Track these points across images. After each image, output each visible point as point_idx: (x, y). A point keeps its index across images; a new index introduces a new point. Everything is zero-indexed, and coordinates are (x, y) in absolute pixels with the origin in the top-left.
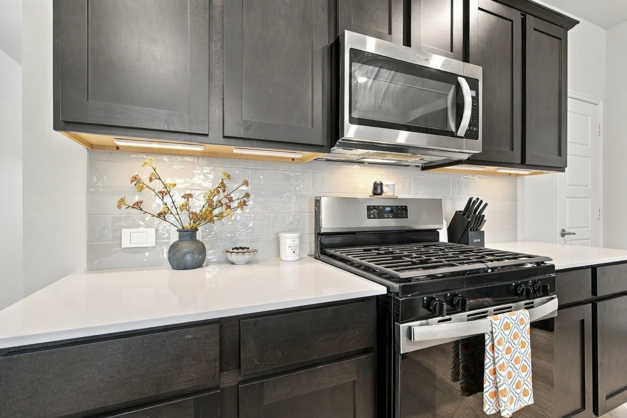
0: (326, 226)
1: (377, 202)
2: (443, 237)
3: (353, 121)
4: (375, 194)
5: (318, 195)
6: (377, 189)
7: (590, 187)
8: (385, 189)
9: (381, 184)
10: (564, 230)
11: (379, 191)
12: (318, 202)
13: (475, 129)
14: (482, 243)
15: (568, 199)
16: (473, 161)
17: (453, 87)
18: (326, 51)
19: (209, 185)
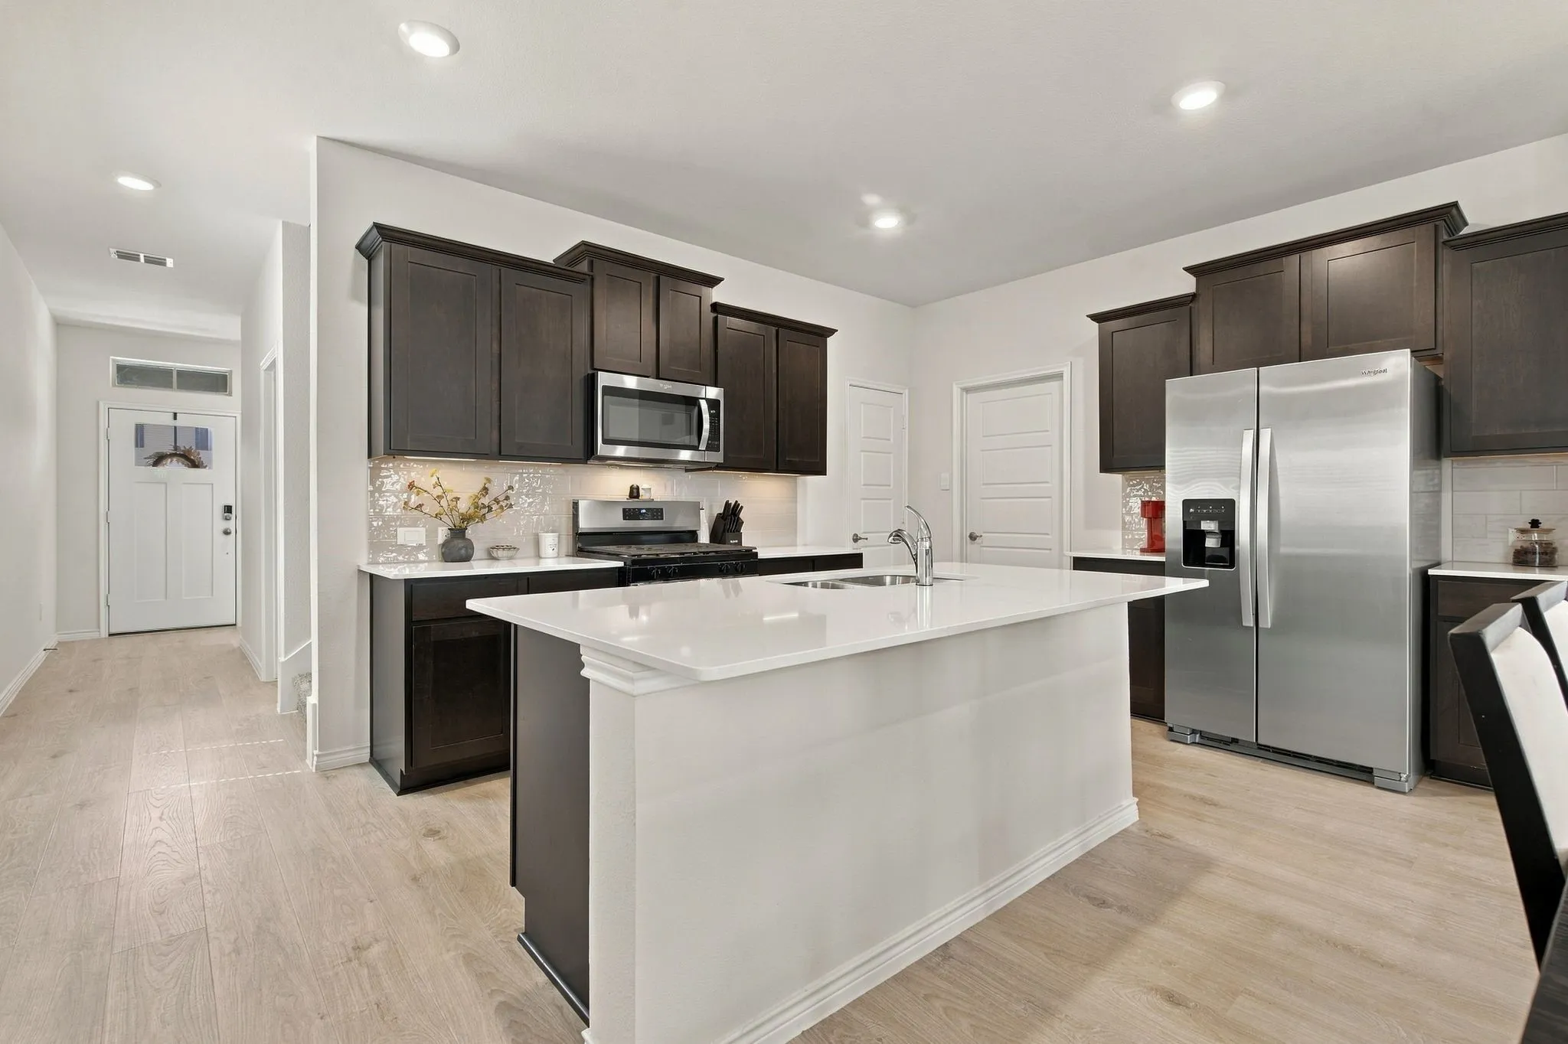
0: (584, 525)
1: (634, 504)
2: (704, 537)
3: (605, 442)
4: (631, 496)
5: (576, 497)
6: (634, 493)
7: (891, 487)
8: (641, 492)
9: (638, 488)
10: (856, 535)
11: (635, 494)
12: (575, 505)
13: (716, 443)
14: (740, 543)
15: (863, 501)
16: (718, 467)
17: (697, 408)
18: (583, 382)
19: (476, 488)
